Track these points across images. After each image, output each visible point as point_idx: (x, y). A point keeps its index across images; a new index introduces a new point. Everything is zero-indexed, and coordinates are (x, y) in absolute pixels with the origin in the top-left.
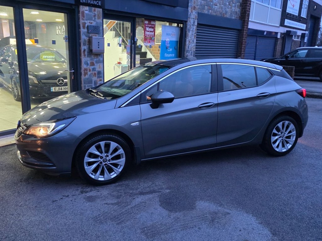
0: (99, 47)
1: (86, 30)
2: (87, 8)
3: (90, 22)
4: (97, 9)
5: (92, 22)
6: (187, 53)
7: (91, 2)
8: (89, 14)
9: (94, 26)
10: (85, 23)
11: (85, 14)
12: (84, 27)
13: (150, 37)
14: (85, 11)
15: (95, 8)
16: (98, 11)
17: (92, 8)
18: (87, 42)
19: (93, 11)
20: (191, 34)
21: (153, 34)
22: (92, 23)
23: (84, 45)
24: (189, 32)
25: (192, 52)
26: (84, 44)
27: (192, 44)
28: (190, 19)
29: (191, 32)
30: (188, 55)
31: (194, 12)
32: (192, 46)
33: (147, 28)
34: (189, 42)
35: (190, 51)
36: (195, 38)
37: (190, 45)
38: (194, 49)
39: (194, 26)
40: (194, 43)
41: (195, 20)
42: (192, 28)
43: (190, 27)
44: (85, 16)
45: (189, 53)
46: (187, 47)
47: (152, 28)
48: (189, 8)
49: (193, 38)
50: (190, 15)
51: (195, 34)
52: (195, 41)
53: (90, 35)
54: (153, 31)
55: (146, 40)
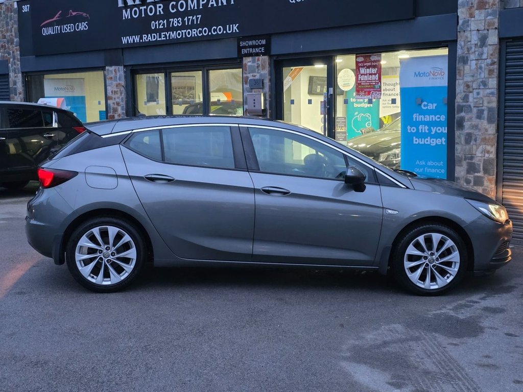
0: (254, 106)
1: (248, 86)
2: (250, 59)
4: (261, 58)
5: (255, 74)
6: (463, 114)
7: (253, 51)
8: (251, 66)
9: (255, 80)
10: (248, 77)
11: (247, 67)
13: (370, 85)
14: (247, 63)
15: (258, 57)
16: (262, 60)
17: (255, 57)
19: (256, 61)
20: (473, 66)
21: (377, 79)
22: (255, 76)
25: (481, 112)
26: (245, 103)
27: (481, 92)
28: (466, 34)
29: (474, 62)
30: (466, 118)
31: (479, 15)
32: (479, 97)
33: (360, 69)
34: (468, 86)
35: (474, 107)
36: (493, 76)
37: (471, 95)
38: (488, 103)
39: (486, 47)
40: (490, 89)
41: (486, 32)
42: (477, 53)
43: (466, 52)
44: (247, 69)
45: (468, 112)
46: (459, 100)
47: (374, 67)
48: (459, 11)
49: (482, 76)
50: (465, 25)
51: (492, 67)
52: (493, 83)
53: (253, 90)
54: (376, 72)
55: (362, 89)
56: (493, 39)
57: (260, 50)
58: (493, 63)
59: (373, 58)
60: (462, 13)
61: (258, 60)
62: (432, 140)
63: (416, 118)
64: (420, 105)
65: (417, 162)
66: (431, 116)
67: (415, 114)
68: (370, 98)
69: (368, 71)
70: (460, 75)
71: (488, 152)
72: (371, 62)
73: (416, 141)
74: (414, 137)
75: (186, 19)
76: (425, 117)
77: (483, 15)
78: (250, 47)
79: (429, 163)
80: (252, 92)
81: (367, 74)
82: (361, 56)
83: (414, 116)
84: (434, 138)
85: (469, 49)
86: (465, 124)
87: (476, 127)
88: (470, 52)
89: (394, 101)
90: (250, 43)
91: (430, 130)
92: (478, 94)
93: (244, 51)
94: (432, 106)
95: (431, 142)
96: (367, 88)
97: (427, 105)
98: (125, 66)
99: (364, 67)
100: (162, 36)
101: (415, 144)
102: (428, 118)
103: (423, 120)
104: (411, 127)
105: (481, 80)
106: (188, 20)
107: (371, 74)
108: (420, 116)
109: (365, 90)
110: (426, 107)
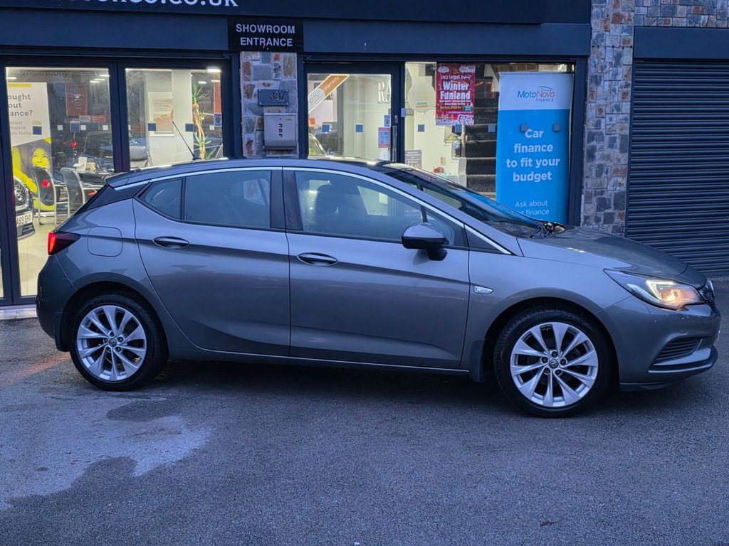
0: (280, 135)
1: (254, 100)
2: (258, 55)
3: (264, 84)
4: (282, 55)
5: (269, 82)
6: (594, 143)
7: (266, 42)
8: (259, 66)
9: (273, 91)
10: (253, 86)
11: (252, 68)
12: (249, 95)
13: (458, 105)
14: (251, 62)
15: (278, 54)
16: (285, 59)
17: (271, 53)
18: (256, 125)
19: (272, 59)
20: (607, 88)
21: (469, 98)
22: (269, 85)
23: (250, 130)
24: (598, 83)
25: (613, 140)
26: (247, 129)
27: (614, 117)
28: (600, 50)
29: (607, 83)
30: (598, 147)
31: (616, 30)
32: (611, 123)
33: (444, 82)
34: (601, 111)
35: (606, 134)
36: (626, 100)
37: (603, 120)
38: (621, 130)
39: (620, 66)
40: (622, 114)
41: (620, 50)
42: (611, 73)
43: (600, 71)
44: (252, 72)
45: (600, 141)
46: (589, 126)
47: (465, 81)
48: (593, 21)
49: (616, 99)
50: (599, 40)
51: (625, 90)
52: (626, 107)
53: (265, 109)
54: (467, 89)
55: (445, 111)
56: (628, 58)
57: (283, 42)
58: (627, 86)
60: (597, 26)
61: (276, 58)
62: (536, 175)
63: (518, 149)
64: (524, 132)
65: (517, 204)
66: (536, 146)
67: (516, 145)
68: (458, 124)
69: (455, 87)
70: (592, 98)
71: (620, 185)
72: (461, 74)
73: (516, 178)
76: (528, 148)
77: (618, 30)
78: (258, 34)
79: (531, 204)
81: (453, 91)
82: (445, 66)
83: (516, 147)
84: (538, 173)
85: (603, 68)
86: (596, 154)
87: (608, 157)
88: (604, 71)
90: (261, 29)
91: (534, 163)
92: (611, 119)
93: (246, 41)
94: (538, 134)
95: (535, 178)
96: (453, 110)
97: (532, 133)
99: (449, 80)
101: (515, 182)
102: (532, 149)
103: (526, 151)
104: (511, 160)
105: (615, 104)
107: (460, 91)
108: (523, 147)
109: (450, 112)
110: (531, 136)
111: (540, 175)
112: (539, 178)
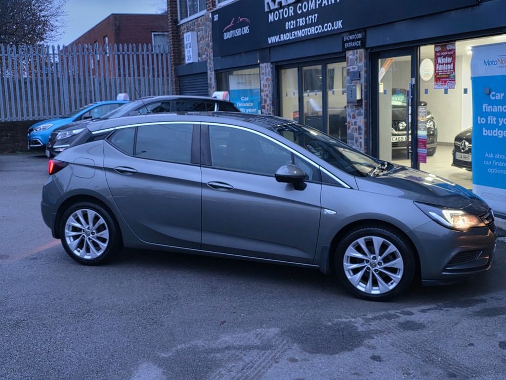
0: (352, 97)
1: (349, 77)
2: (351, 52)
4: (359, 50)
5: (354, 66)
8: (352, 59)
9: (353, 72)
10: (349, 70)
11: (349, 59)
13: (446, 74)
14: (349, 56)
17: (355, 50)
19: (355, 54)
21: (452, 68)
22: (354, 68)
33: (438, 58)
44: (349, 61)
47: (450, 56)
54: (451, 62)
55: (440, 79)
57: (358, 43)
59: (449, 47)
61: (357, 53)
62: (500, 131)
63: (485, 109)
64: (490, 94)
66: (499, 107)
67: (484, 105)
68: (446, 88)
69: (445, 60)
72: (447, 51)
73: (485, 132)
74: (484, 129)
75: (308, 19)
76: (493, 108)
78: (350, 41)
79: (497, 156)
80: (352, 83)
81: (443, 64)
82: (439, 46)
84: (501, 130)
89: (466, 91)
90: (351, 37)
91: (497, 121)
93: (347, 45)
94: (500, 96)
95: (500, 135)
96: (444, 78)
97: (495, 96)
98: (272, 63)
99: (440, 56)
100: (293, 35)
101: (485, 136)
102: (496, 109)
103: (491, 111)
104: (481, 118)
106: (309, 19)
107: (447, 64)
108: (489, 107)
109: (442, 80)
110: (494, 98)
111: (502, 132)
112: (502, 134)
